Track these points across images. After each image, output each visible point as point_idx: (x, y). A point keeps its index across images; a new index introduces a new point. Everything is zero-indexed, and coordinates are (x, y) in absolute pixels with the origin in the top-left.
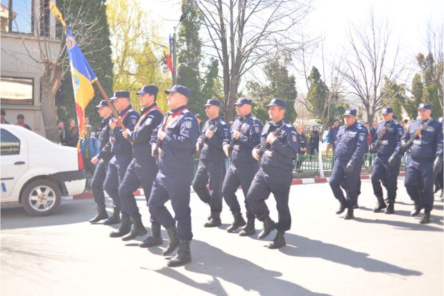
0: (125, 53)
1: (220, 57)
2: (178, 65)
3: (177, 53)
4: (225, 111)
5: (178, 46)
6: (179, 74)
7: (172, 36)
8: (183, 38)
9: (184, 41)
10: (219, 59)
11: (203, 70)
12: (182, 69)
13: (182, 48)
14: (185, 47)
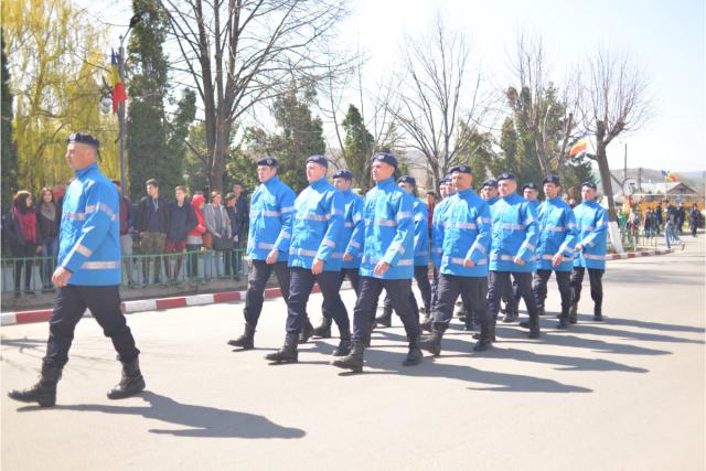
0: (41, 82)
1: (199, 88)
2: (127, 103)
3: (127, 81)
4: (209, 175)
5: (128, 69)
6: (130, 114)
7: (116, 51)
8: (136, 55)
9: (138, 60)
10: (197, 91)
11: (170, 110)
12: (134, 108)
13: (135, 72)
14: (139, 70)
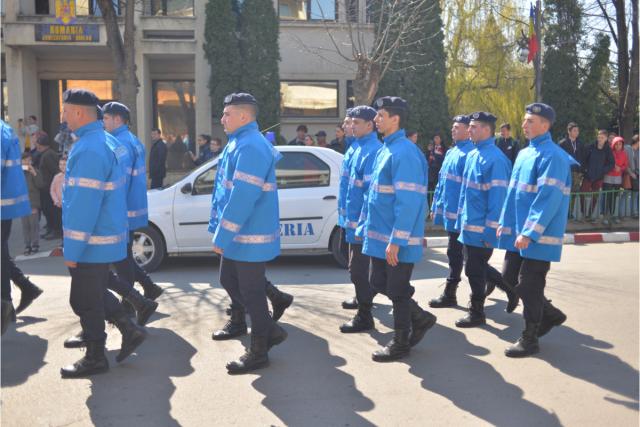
0: (460, 36)
1: (613, 32)
2: (544, 49)
3: (542, 31)
4: (620, 117)
5: (544, 20)
6: (546, 62)
7: (534, 4)
8: (552, 6)
9: (553, 10)
10: (610, 35)
11: (584, 55)
12: (550, 54)
13: (551, 22)
14: (554, 20)
